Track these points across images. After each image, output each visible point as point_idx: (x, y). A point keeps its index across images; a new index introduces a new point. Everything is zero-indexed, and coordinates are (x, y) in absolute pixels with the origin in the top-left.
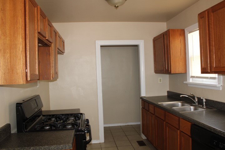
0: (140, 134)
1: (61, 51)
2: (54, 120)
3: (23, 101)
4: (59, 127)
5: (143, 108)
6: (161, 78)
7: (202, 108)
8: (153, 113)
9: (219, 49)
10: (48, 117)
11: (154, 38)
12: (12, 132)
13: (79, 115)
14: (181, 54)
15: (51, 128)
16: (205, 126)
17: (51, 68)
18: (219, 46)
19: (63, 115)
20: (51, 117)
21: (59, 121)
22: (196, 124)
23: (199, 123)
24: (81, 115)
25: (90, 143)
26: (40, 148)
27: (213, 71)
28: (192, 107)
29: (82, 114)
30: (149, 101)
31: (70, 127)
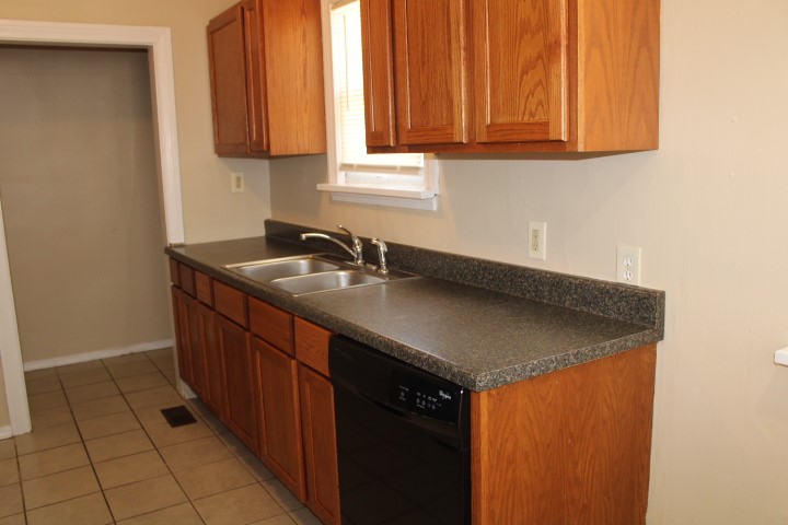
0: (175, 384)
5: (177, 287)
6: (241, 174)
7: (377, 274)
8: (210, 304)
9: (423, 64)
11: (211, 22)
14: (305, 85)
16: (373, 339)
18: (423, 52)
22: (345, 333)
23: (355, 329)
27: (404, 142)
28: (342, 273)
30: (192, 261)
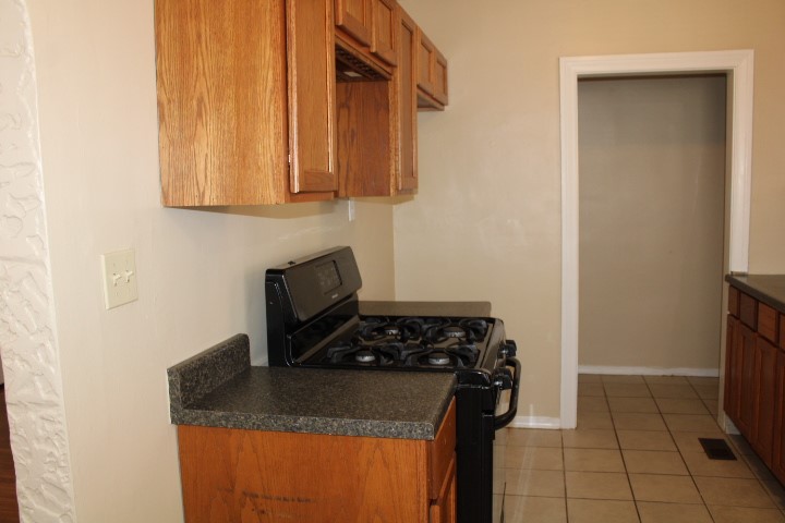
0: (717, 415)
1: (431, 96)
2: (396, 335)
3: (291, 263)
4: (404, 361)
5: (735, 317)
8: (773, 339)
10: (376, 324)
12: (254, 363)
13: (484, 323)
15: (378, 360)
17: (392, 154)
19: (426, 319)
20: (385, 323)
21: (408, 338)
24: (491, 325)
25: (508, 426)
26: (327, 423)
29: (492, 321)
30: (756, 292)
31: (441, 361)
